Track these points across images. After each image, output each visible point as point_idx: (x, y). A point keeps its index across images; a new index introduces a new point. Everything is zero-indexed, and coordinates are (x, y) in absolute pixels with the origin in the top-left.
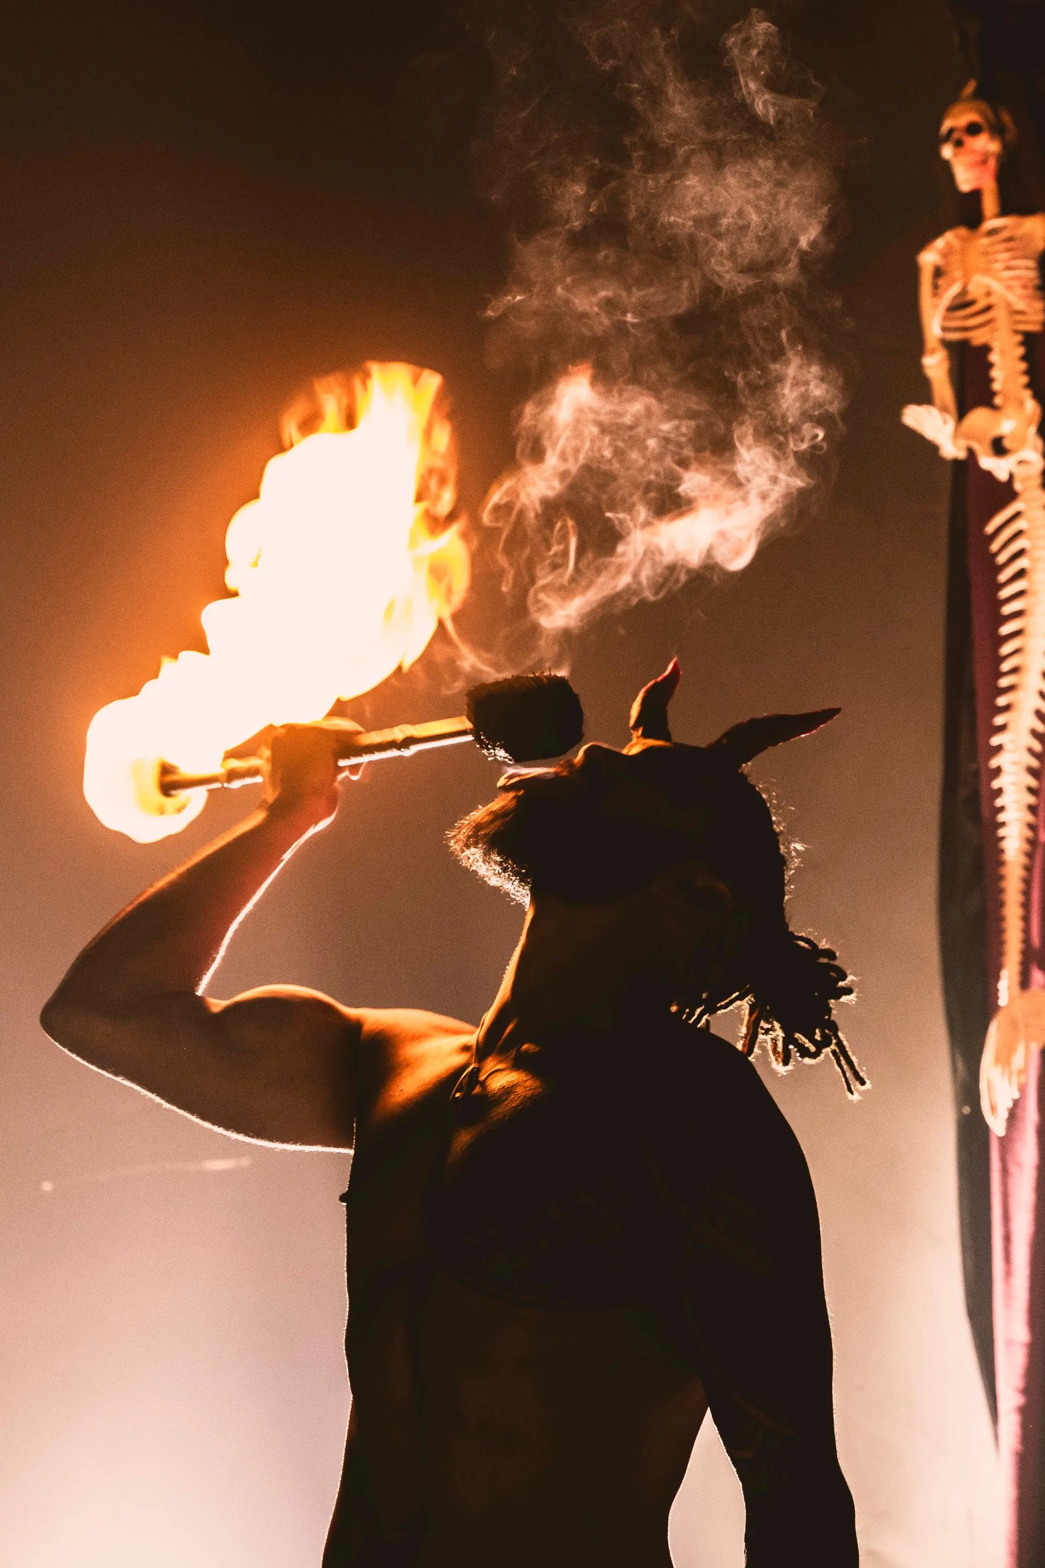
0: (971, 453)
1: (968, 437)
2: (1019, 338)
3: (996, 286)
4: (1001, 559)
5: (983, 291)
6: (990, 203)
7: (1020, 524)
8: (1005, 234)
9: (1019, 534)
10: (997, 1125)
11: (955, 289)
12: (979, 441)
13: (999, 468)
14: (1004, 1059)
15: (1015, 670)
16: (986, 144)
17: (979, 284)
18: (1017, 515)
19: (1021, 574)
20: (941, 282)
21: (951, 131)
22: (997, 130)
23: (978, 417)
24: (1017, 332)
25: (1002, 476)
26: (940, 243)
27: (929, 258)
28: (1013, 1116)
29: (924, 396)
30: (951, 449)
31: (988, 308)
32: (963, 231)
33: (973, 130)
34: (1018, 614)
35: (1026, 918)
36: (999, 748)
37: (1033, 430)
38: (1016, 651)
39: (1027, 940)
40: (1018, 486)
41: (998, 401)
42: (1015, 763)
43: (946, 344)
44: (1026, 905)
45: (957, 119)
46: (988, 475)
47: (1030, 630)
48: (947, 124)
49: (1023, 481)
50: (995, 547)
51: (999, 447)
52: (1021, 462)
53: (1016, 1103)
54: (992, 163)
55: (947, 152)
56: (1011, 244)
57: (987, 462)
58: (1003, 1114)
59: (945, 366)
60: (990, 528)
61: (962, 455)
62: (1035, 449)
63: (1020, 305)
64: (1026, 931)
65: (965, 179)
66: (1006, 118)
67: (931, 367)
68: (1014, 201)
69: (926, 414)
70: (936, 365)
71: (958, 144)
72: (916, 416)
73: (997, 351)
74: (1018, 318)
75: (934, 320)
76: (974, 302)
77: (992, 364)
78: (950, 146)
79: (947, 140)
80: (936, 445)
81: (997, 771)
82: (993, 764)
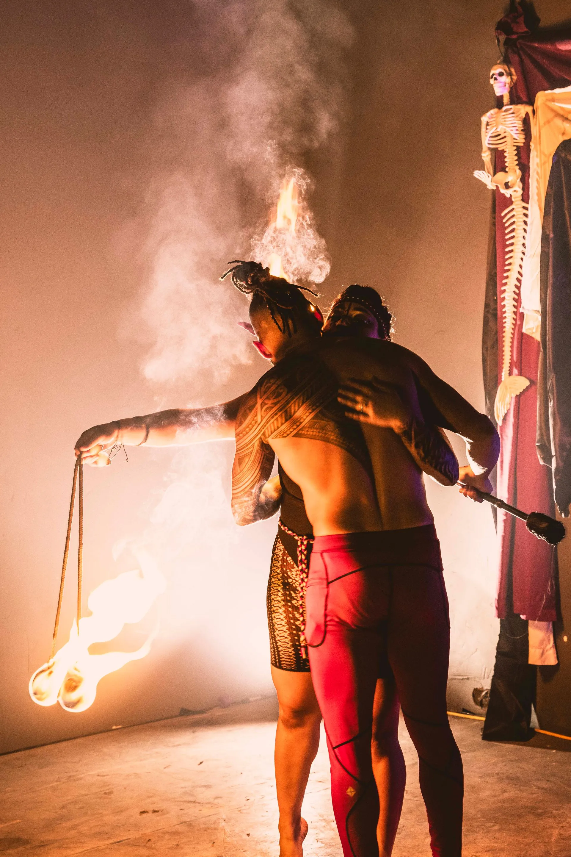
0: (497, 187)
1: (495, 182)
2: (515, 148)
3: (508, 130)
4: (506, 225)
5: (503, 131)
6: (506, 100)
7: (513, 213)
8: (511, 111)
9: (513, 216)
10: (499, 423)
11: (493, 130)
12: (500, 184)
13: (507, 193)
14: (503, 400)
16: (505, 79)
17: (501, 129)
18: (513, 209)
19: (513, 230)
20: (488, 127)
21: (493, 74)
22: (510, 74)
23: (500, 175)
24: (514, 146)
25: (508, 196)
26: (488, 114)
27: (484, 119)
28: (505, 419)
29: (482, 167)
30: (491, 186)
31: (505, 137)
32: (496, 110)
33: (501, 74)
35: (512, 351)
37: (519, 180)
39: (512, 359)
40: (513, 200)
41: (507, 169)
42: (509, 296)
43: (490, 149)
44: (512, 347)
45: (496, 70)
46: (503, 195)
48: (492, 72)
49: (515, 198)
50: (504, 221)
51: (507, 186)
52: (515, 191)
53: (506, 415)
54: (507, 86)
55: (492, 81)
56: (513, 115)
57: (503, 191)
58: (502, 418)
59: (490, 157)
60: (503, 214)
61: (494, 188)
62: (519, 187)
63: (515, 136)
64: (512, 356)
65: (498, 91)
66: (513, 70)
67: (484, 156)
68: (515, 100)
69: (482, 174)
70: (486, 156)
71: (496, 79)
72: (479, 175)
73: (507, 152)
74: (515, 141)
75: (486, 141)
76: (500, 135)
77: (506, 157)
78: (493, 79)
79: (492, 77)
80: (485, 185)
81: (503, 299)
82: (502, 296)
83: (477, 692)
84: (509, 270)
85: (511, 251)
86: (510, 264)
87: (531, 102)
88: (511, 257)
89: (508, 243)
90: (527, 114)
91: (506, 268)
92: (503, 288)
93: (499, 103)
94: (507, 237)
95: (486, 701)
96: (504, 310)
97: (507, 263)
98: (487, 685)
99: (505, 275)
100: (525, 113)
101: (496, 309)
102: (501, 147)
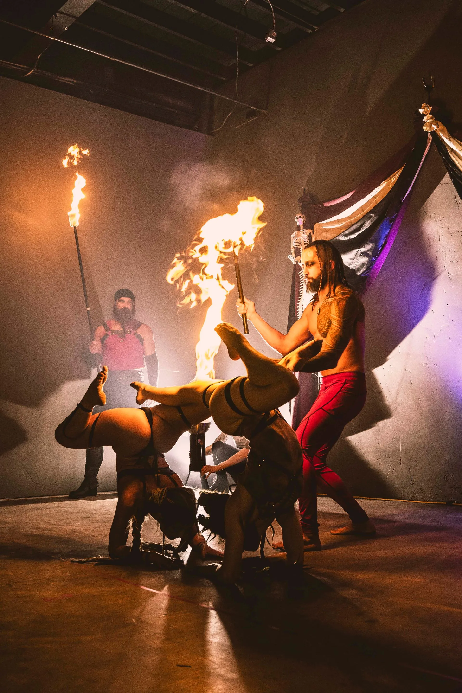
1: (296, 260)
3: (302, 238)
4: (300, 277)
5: (300, 241)
6: (301, 227)
8: (304, 232)
11: (296, 240)
16: (302, 220)
17: (299, 239)
20: (294, 239)
21: (297, 217)
22: (303, 218)
23: (298, 257)
26: (294, 233)
27: (292, 236)
29: (290, 254)
30: (294, 262)
31: (301, 243)
32: (298, 231)
33: (300, 217)
36: (299, 305)
43: (294, 247)
45: (298, 215)
50: (299, 276)
54: (302, 222)
55: (296, 220)
59: (294, 250)
60: (299, 273)
63: (305, 241)
65: (298, 224)
66: (305, 216)
68: (305, 227)
69: (291, 256)
70: (292, 251)
71: (298, 219)
72: (289, 257)
73: (302, 248)
75: (293, 244)
76: (299, 242)
78: (297, 219)
79: (296, 219)
80: (292, 262)
81: (298, 308)
82: (297, 307)
84: (301, 296)
85: (302, 288)
86: (301, 293)
87: (312, 228)
88: (302, 290)
89: (301, 284)
90: (310, 233)
91: (300, 295)
92: (298, 304)
93: (298, 228)
94: (301, 282)
96: (298, 316)
97: (300, 293)
99: (299, 298)
100: (309, 232)
101: (294, 314)
102: (299, 247)
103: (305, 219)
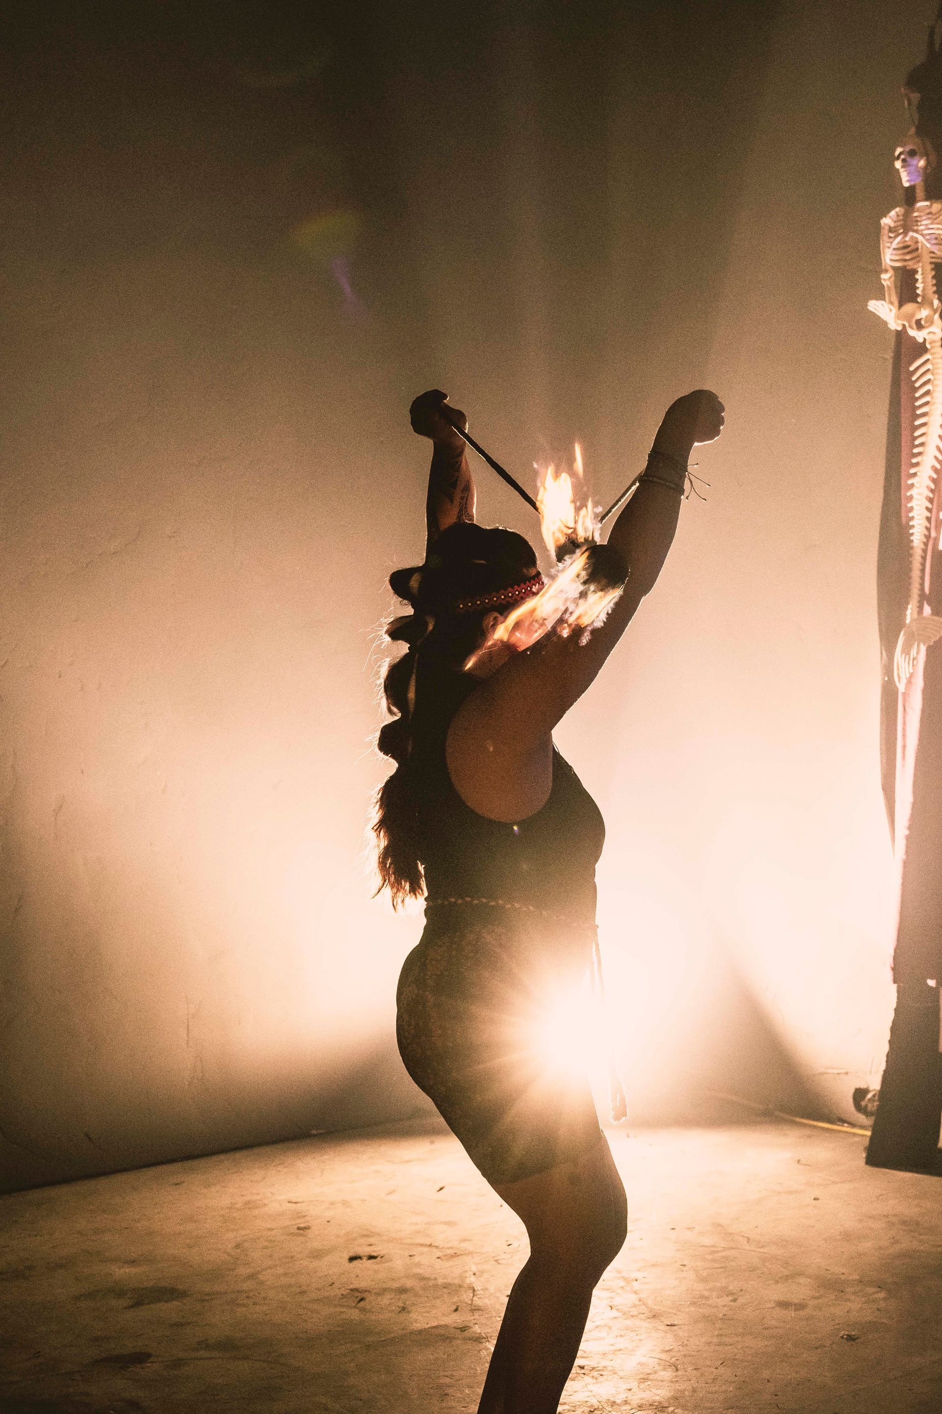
0: (904, 326)
1: (901, 319)
2: (933, 266)
3: (922, 238)
4: (917, 385)
5: (914, 240)
6: (920, 193)
7: (928, 366)
8: (928, 210)
9: (928, 371)
10: (901, 687)
11: (900, 238)
12: (909, 321)
13: (919, 336)
14: (906, 650)
15: (922, 444)
16: (919, 162)
17: (911, 237)
18: (927, 361)
19: (928, 393)
20: (891, 235)
21: (900, 153)
22: (925, 154)
23: (909, 307)
24: (931, 263)
25: (921, 340)
26: (892, 214)
27: (887, 221)
28: (909, 682)
30: (894, 325)
31: (917, 250)
32: (905, 207)
33: (912, 153)
34: (924, 415)
35: (922, 577)
36: (912, 485)
38: (923, 434)
39: (922, 590)
40: (928, 346)
41: (919, 299)
43: (894, 268)
44: (923, 571)
45: (905, 147)
46: (913, 338)
47: (931, 424)
48: (899, 149)
49: (932, 343)
50: (914, 379)
51: (919, 325)
52: (931, 333)
53: (912, 675)
54: (922, 172)
55: (897, 165)
56: (930, 216)
57: (912, 332)
58: (904, 681)
59: (893, 280)
60: (912, 368)
61: (900, 328)
62: (938, 327)
63: (933, 248)
64: (923, 584)
65: (906, 181)
66: (930, 147)
67: (884, 279)
68: (933, 193)
69: (881, 306)
70: (887, 278)
71: (904, 160)
72: (878, 307)
73: (920, 270)
74: (932, 255)
75: (889, 256)
76: (909, 246)
77: (917, 280)
78: (900, 161)
79: (897, 159)
80: (885, 323)
81: (911, 498)
82: (908, 494)
83: (860, 1094)
84: (920, 454)
85: (924, 425)
89: (918, 412)
91: (915, 451)
92: (910, 482)
94: (917, 404)
95: (873, 1107)
97: (917, 442)
98: (875, 1084)
99: (914, 461)
102: (911, 265)
103: (933, 157)
